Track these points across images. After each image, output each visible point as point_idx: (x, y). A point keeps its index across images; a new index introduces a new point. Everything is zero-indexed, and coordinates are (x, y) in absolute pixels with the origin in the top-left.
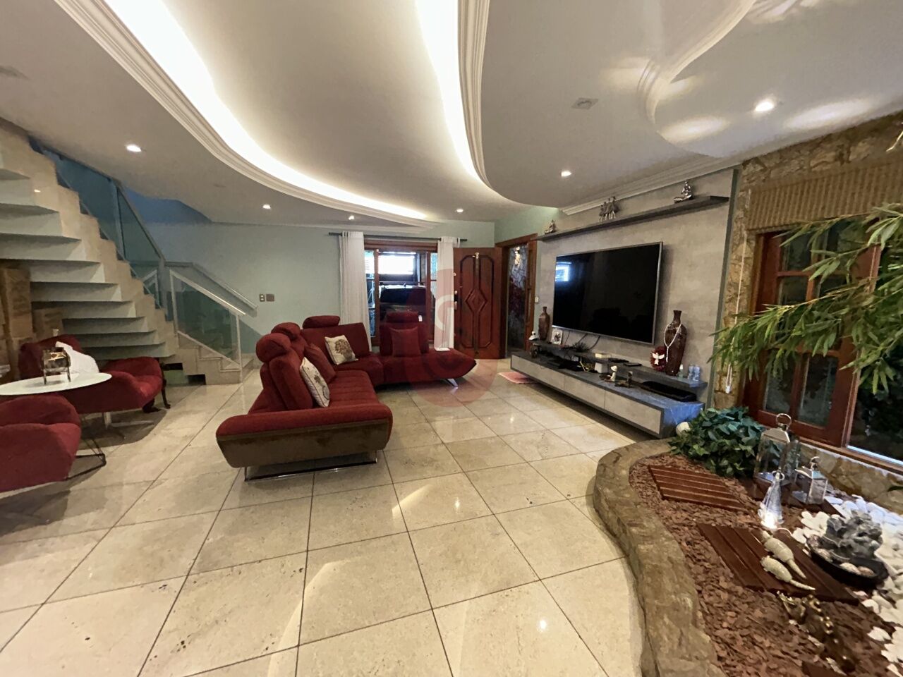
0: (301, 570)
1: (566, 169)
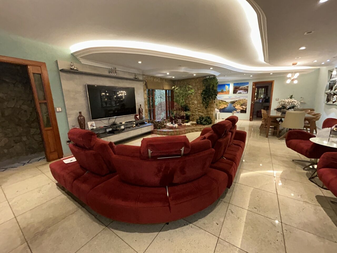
1: (140, 61)
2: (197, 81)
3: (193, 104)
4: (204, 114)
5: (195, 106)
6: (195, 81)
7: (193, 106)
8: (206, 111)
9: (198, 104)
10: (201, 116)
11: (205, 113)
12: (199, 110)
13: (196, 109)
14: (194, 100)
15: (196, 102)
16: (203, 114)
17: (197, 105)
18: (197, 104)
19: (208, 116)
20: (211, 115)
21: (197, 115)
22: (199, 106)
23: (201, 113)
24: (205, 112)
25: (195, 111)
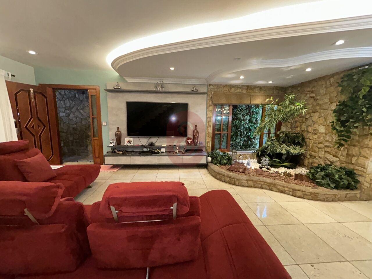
0: (313, 266)
1: (172, 67)
2: (330, 82)
3: (316, 134)
4: (338, 159)
5: (319, 138)
6: (326, 83)
7: (315, 137)
8: (345, 153)
9: (326, 134)
10: (330, 162)
11: (343, 159)
12: (326, 149)
13: (321, 146)
14: (319, 125)
15: (322, 129)
16: (335, 159)
17: (324, 137)
18: (324, 134)
19: (351, 167)
20: (357, 168)
21: (320, 157)
22: (327, 138)
23: (332, 156)
24: (342, 155)
25: (319, 148)
